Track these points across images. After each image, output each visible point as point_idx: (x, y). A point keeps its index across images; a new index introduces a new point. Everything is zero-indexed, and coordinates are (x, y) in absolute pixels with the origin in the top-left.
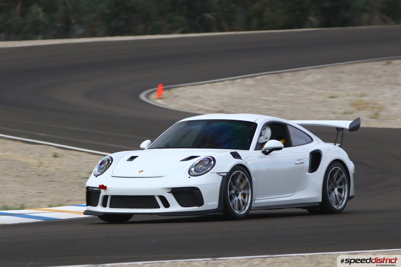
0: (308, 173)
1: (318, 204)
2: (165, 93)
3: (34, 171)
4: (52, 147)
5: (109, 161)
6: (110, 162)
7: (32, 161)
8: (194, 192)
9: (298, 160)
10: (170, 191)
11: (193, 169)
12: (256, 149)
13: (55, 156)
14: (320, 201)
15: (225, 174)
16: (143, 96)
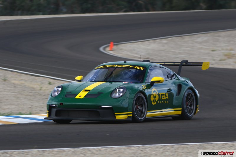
2: (115, 47)
3: (38, 92)
4: (48, 78)
7: (36, 86)
13: (50, 83)
16: (101, 49)
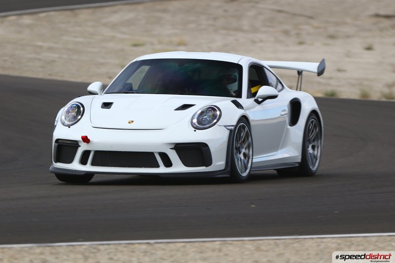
0: (289, 127)
1: (297, 165)
5: (79, 107)
6: (82, 109)
8: (202, 148)
9: (282, 111)
10: (173, 147)
11: (195, 121)
12: (248, 98)
14: (299, 160)
15: (233, 128)
